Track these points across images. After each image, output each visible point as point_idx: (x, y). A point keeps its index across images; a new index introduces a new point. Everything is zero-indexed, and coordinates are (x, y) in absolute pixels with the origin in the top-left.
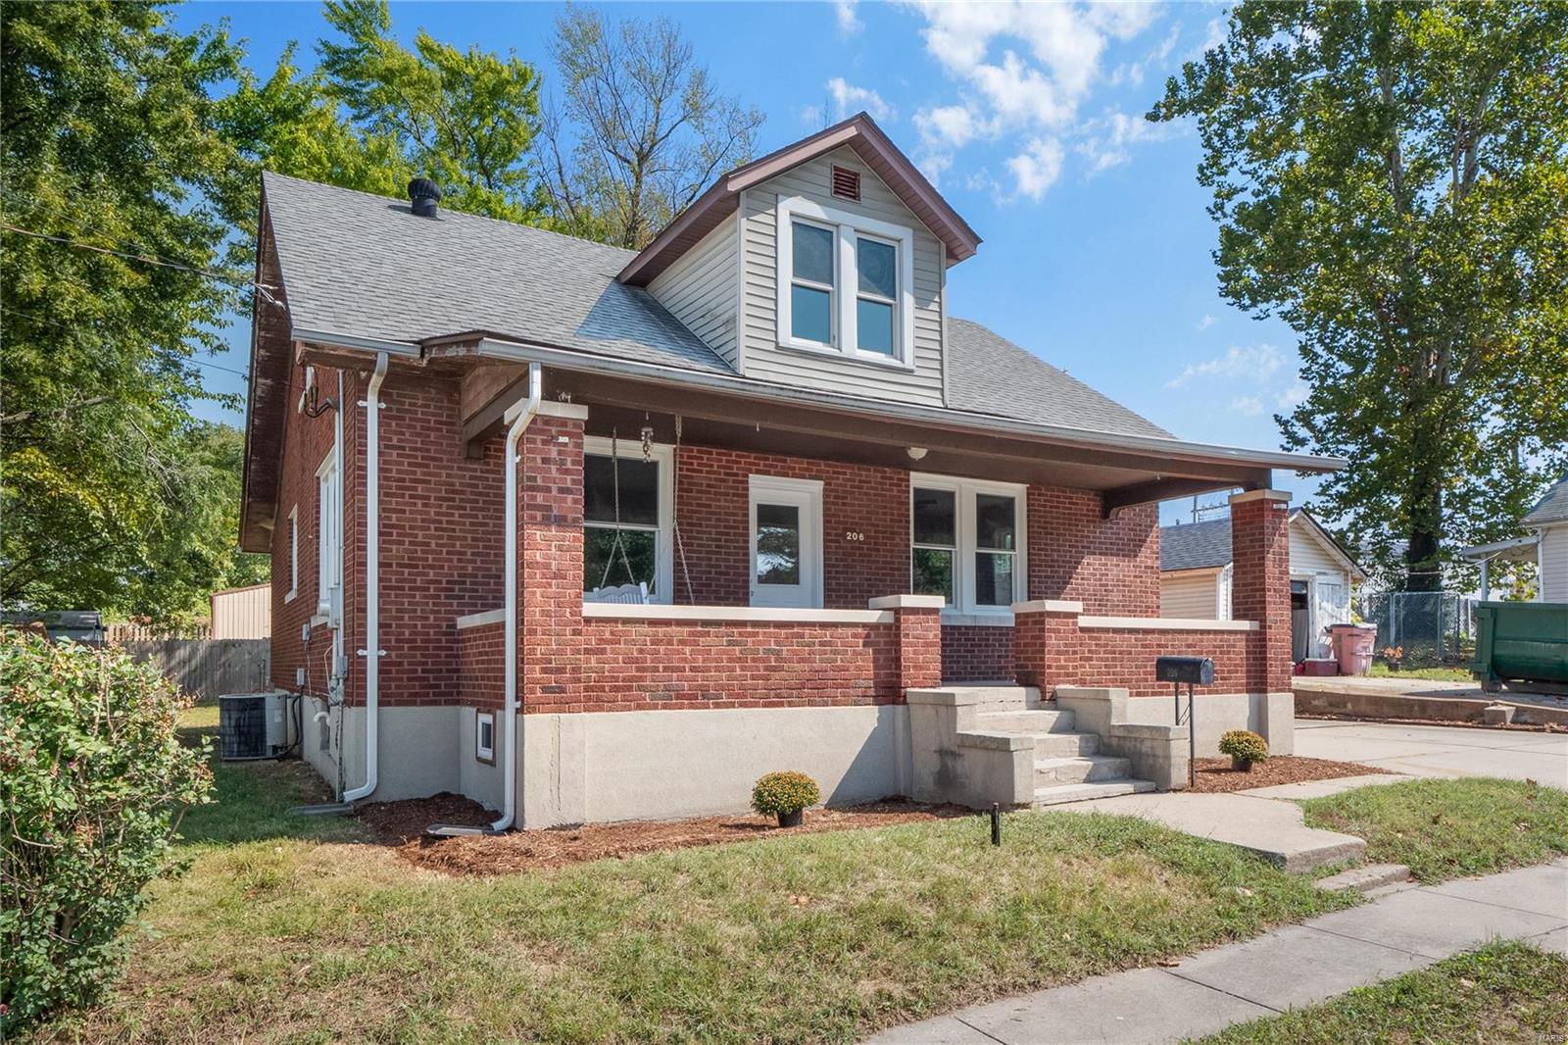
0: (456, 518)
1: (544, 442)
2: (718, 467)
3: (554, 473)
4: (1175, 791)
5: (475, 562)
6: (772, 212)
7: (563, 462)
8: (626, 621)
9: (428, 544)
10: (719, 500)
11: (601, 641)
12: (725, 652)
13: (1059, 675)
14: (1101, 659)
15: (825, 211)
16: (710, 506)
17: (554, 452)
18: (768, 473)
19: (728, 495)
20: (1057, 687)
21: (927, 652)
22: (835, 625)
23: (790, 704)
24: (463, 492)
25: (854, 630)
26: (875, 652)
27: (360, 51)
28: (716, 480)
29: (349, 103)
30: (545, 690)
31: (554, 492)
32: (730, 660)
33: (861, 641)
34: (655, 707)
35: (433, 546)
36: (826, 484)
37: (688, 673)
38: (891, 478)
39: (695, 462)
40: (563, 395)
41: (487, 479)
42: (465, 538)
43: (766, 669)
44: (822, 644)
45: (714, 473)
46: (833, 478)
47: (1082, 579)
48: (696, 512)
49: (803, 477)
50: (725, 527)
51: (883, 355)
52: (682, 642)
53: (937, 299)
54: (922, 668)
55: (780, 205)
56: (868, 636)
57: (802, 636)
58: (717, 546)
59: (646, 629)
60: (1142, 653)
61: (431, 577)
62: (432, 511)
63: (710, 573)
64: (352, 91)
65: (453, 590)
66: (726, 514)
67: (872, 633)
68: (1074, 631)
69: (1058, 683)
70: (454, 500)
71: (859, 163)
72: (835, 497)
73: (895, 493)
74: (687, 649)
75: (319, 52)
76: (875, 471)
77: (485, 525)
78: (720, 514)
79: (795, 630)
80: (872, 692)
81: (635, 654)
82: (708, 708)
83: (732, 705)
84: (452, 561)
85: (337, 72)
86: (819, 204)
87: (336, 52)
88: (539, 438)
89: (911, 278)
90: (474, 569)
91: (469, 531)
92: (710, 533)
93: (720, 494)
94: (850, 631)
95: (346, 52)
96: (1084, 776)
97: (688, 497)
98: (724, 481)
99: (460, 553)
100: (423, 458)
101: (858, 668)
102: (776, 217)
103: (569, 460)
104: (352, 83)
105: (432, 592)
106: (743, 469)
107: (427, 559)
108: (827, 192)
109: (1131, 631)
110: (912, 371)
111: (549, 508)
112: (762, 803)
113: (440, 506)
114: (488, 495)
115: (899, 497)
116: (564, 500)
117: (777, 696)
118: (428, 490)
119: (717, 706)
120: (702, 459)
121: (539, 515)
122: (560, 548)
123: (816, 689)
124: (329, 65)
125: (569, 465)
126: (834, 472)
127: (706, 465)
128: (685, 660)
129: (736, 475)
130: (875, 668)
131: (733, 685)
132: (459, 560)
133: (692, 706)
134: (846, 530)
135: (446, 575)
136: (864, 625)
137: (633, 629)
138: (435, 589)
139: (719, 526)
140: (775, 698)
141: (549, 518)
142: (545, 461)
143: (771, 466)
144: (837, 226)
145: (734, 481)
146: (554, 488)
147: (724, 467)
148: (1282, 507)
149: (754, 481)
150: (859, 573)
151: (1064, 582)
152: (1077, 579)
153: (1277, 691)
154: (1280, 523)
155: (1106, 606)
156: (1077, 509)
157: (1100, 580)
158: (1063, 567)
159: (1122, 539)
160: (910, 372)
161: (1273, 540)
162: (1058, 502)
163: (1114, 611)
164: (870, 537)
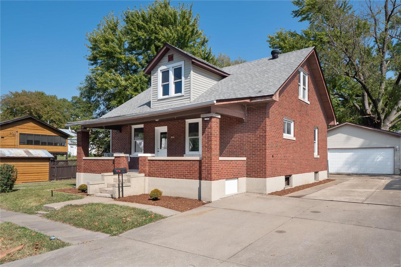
3: (79, 139)
11: (85, 163)
16: (148, 135)
17: (79, 136)
18: (158, 126)
19: (151, 132)
22: (109, 160)
24: (119, 138)
28: (149, 129)
32: (97, 166)
33: (112, 163)
37: (93, 168)
38: (181, 122)
41: (122, 135)
46: (169, 125)
47: (234, 142)
49: (163, 126)
50: (151, 139)
51: (180, 93)
53: (190, 75)
55: (158, 70)
57: (105, 162)
63: (148, 148)
66: (151, 136)
71: (173, 52)
72: (169, 129)
73: (181, 126)
74: (93, 164)
76: (177, 121)
81: (88, 165)
85: (299, 16)
86: (165, 66)
89: (184, 73)
92: (148, 140)
95: (299, 10)
97: (145, 134)
98: (151, 129)
102: (158, 73)
106: (154, 126)
108: (167, 62)
111: (79, 144)
120: (147, 126)
124: (295, 16)
131: (97, 170)
134: (171, 136)
144: (170, 69)
146: (79, 141)
147: (150, 127)
148: (208, 119)
149: (156, 128)
150: (173, 146)
151: (227, 144)
152: (232, 142)
153: (205, 180)
154: (208, 124)
155: (243, 150)
156: (232, 121)
157: (241, 142)
158: (227, 139)
159: (250, 127)
160: (183, 96)
161: (205, 130)
162: (225, 120)
163: (246, 151)
164: (176, 137)
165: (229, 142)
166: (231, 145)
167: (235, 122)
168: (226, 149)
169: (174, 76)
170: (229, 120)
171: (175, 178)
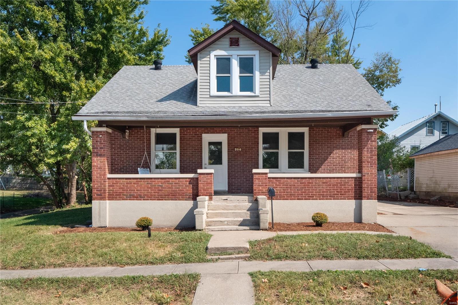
0: (122, 152)
1: (96, 137)
2: (192, 133)
3: (99, 144)
4: (262, 230)
5: (126, 163)
6: (209, 56)
7: (101, 141)
8: (119, 178)
9: (115, 159)
10: (193, 142)
11: (113, 183)
12: (146, 186)
13: (259, 193)
14: (281, 188)
15: (226, 52)
16: (190, 144)
17: (99, 139)
18: (208, 133)
19: (195, 140)
20: (258, 197)
21: (208, 186)
22: (180, 178)
23: (165, 200)
24: (123, 146)
25: (186, 180)
26: (192, 186)
27: (223, 5)
28: (192, 136)
29: (224, 21)
30: (97, 195)
31: (99, 149)
32: (148, 188)
33: (188, 183)
34: (127, 200)
35: (117, 160)
36: (228, 135)
37: (136, 191)
38: (252, 131)
39: (185, 132)
40: (104, 125)
41: (129, 142)
42: (124, 157)
43: (158, 190)
44: (175, 183)
45: (191, 135)
46: (230, 133)
47: (333, 158)
48: (186, 146)
49: (220, 133)
50: (195, 150)
51: (249, 92)
52: (134, 184)
53: (269, 71)
54: (206, 190)
55: (211, 54)
56: (190, 181)
57: (169, 181)
58: (192, 155)
59: (125, 180)
60: (300, 185)
61: (116, 167)
62: (116, 151)
63: (190, 163)
64: (223, 17)
65: (121, 170)
66: (195, 146)
67: (192, 180)
68: (266, 179)
69: (259, 195)
70: (121, 148)
71: (239, 35)
72: (231, 138)
73: (253, 135)
74: (136, 185)
75: (211, 9)
76: (245, 129)
77: (129, 153)
78: (193, 146)
79: (167, 180)
80: (191, 197)
81: (122, 187)
82: (141, 200)
83: (148, 200)
84: (121, 163)
85: (217, 14)
86: (224, 51)
87: (216, 8)
88: (95, 136)
89: (258, 66)
90: (126, 165)
91: (125, 155)
92: (190, 152)
93: (193, 140)
94: (184, 180)
95: (219, 7)
96: (239, 224)
97: (183, 142)
98: (194, 137)
99: (123, 161)
100: (114, 138)
101: (187, 190)
102: (210, 58)
103: (102, 141)
104: (223, 15)
105: (116, 171)
106: (200, 133)
107: (115, 163)
108: (228, 46)
109: (295, 178)
110: (259, 96)
111: (98, 153)
112: (138, 225)
113: (118, 150)
114: (129, 146)
115: (255, 136)
116: (101, 150)
117: (161, 197)
118: (115, 146)
119: (144, 200)
120: (187, 131)
121: (95, 154)
122: (100, 162)
123: (174, 196)
124: (215, 12)
125: (102, 142)
126: (231, 131)
127: (189, 133)
128: (135, 188)
129: (198, 134)
130: (193, 190)
131: (148, 194)
132: (123, 163)
133: (137, 200)
134: (235, 148)
135: (120, 166)
136: (189, 178)
137: (121, 180)
138: (117, 170)
139: (193, 150)
140: (161, 198)
141: (98, 155)
142: (96, 141)
143: (209, 131)
144: (232, 56)
145: (197, 136)
146: (99, 147)
147: (194, 133)
148: (372, 131)
149: (204, 136)
150: (239, 160)
151: (324, 160)
152: (331, 158)
153: (368, 199)
154: (371, 137)
155: (345, 167)
156: (331, 134)
157: (342, 158)
158: (324, 154)
159: (353, 143)
160: (258, 96)
161: (367, 143)
162: (321, 132)
163: (348, 169)
164: (243, 149)
165: (327, 158)
166: (328, 162)
167: (335, 136)
168: (323, 167)
169: (239, 68)
170: (326, 133)
171: (317, 199)
